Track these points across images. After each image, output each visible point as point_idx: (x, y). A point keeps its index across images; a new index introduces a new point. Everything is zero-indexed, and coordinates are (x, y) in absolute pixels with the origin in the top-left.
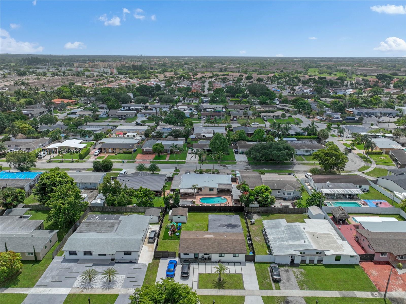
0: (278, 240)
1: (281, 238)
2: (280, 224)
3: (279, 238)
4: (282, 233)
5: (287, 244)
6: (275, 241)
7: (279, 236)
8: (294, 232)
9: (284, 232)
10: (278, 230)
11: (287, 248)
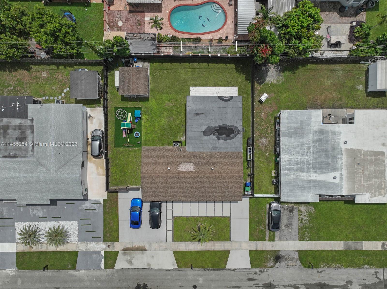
0: (294, 167)
1: (301, 162)
2: (309, 125)
3: (297, 163)
4: (306, 151)
5: (305, 178)
6: (290, 170)
7: (299, 158)
8: (326, 151)
9: (309, 148)
10: (301, 140)
11: (303, 188)
